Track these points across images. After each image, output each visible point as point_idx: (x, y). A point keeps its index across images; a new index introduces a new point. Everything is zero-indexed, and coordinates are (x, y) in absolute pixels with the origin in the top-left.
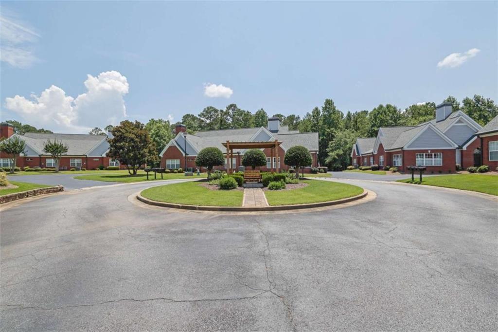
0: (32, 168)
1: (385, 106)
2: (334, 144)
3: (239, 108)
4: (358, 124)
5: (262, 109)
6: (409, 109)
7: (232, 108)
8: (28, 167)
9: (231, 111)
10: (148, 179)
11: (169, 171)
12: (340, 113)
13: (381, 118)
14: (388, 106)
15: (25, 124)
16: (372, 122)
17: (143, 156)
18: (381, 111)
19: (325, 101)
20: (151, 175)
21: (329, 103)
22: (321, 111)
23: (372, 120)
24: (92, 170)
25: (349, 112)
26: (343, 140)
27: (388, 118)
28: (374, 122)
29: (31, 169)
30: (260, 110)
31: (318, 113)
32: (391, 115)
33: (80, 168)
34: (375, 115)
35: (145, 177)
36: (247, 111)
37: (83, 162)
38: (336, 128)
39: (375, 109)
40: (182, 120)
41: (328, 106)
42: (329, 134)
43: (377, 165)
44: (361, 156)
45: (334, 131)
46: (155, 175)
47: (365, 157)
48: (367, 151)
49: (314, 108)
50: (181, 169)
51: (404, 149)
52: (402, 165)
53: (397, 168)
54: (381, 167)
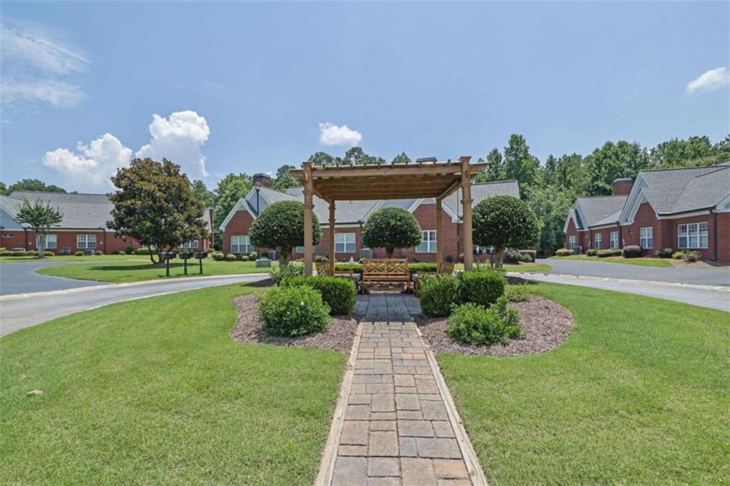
0: (10, 250)
1: (615, 143)
3: (366, 154)
4: (568, 177)
5: (403, 154)
6: (657, 148)
7: (356, 153)
8: (4, 249)
9: (353, 159)
10: (186, 274)
11: (235, 257)
12: (534, 160)
13: (610, 165)
14: (622, 145)
15: (50, 185)
16: (593, 172)
17: (173, 226)
18: (609, 153)
19: (510, 138)
20: (192, 265)
21: (516, 141)
22: (503, 155)
23: (593, 169)
24: (112, 254)
25: (551, 157)
26: (543, 203)
27: (624, 164)
28: (597, 171)
29: (8, 252)
30: (400, 155)
31: (498, 158)
32: (628, 159)
33: (93, 251)
34: (597, 160)
35: (181, 270)
36: (380, 158)
37: (98, 241)
38: (529, 184)
39: (597, 150)
40: (277, 174)
41: (515, 146)
44: (586, 229)
45: (528, 188)
46: (201, 264)
47: (598, 231)
48: (599, 220)
49: (491, 150)
50: (255, 253)
51: (717, 212)
52: (709, 246)
53: (695, 252)
54: (646, 250)
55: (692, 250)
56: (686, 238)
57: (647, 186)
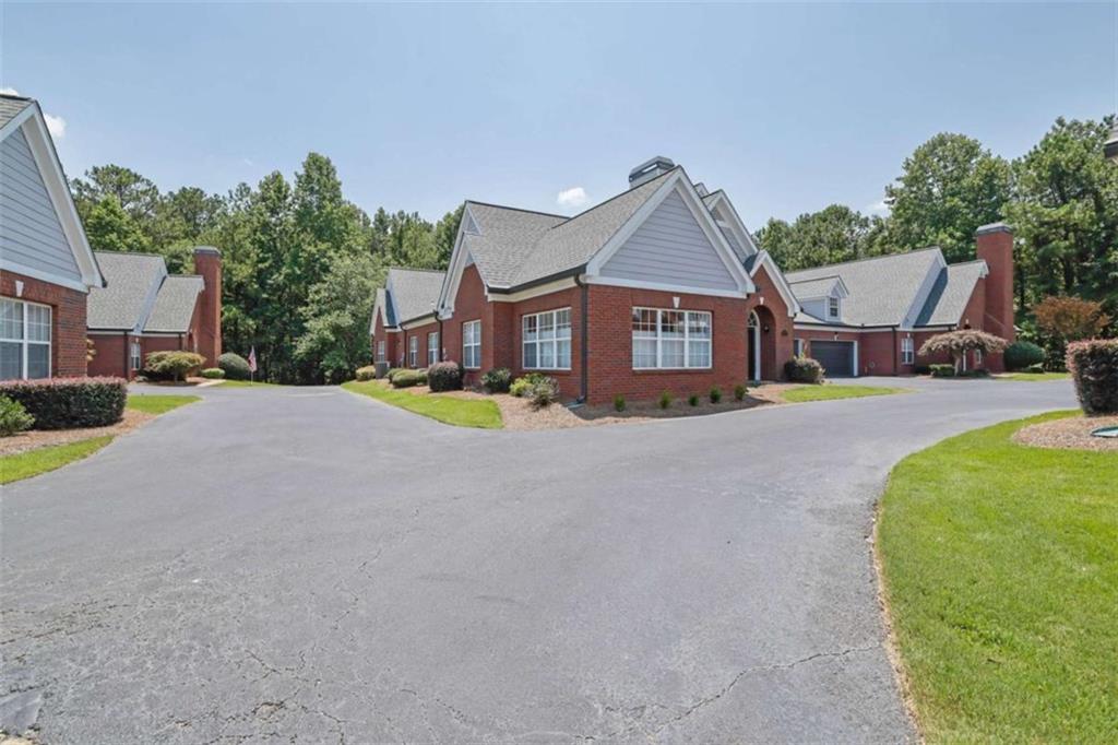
2: (324, 294)
12: (361, 215)
16: (442, 246)
19: (306, 159)
21: (319, 166)
23: (441, 241)
25: (381, 211)
26: (354, 282)
28: (446, 245)
31: (281, 191)
38: (337, 247)
39: (449, 215)
41: (315, 175)
42: (312, 260)
43: (451, 365)
44: (399, 329)
45: (330, 252)
47: (414, 331)
49: (268, 173)
51: (588, 281)
52: (573, 365)
53: (548, 379)
54: (472, 372)
55: (544, 374)
56: (535, 344)
57: (476, 230)
